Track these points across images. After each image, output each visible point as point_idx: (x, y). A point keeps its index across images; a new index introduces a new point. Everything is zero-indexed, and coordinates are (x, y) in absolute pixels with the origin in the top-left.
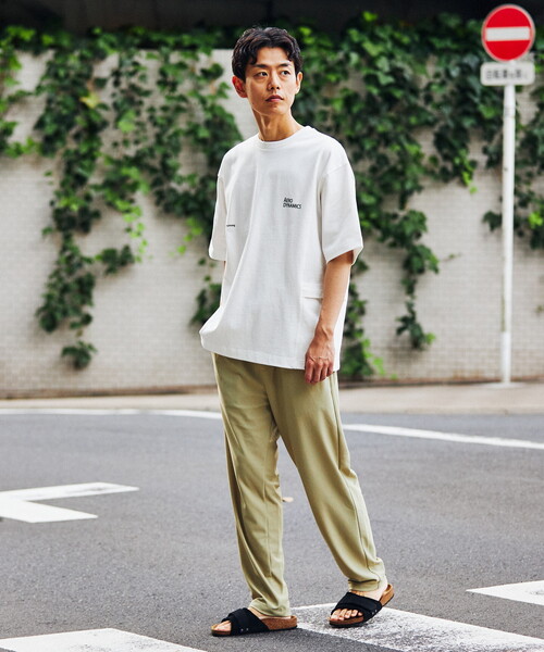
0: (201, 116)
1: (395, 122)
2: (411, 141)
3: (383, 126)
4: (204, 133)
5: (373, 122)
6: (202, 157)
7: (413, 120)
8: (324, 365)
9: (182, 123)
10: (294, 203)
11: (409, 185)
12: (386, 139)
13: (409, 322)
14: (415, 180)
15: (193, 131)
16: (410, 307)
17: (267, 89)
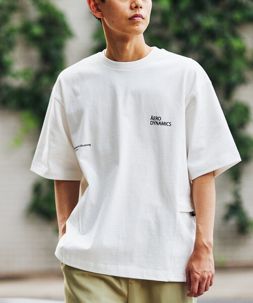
0: (34, 14)
1: (220, 17)
2: (235, 35)
3: (208, 22)
4: (37, 30)
5: (199, 18)
6: (35, 54)
7: (237, 16)
8: (209, 277)
9: (16, 21)
10: (163, 120)
11: (234, 78)
12: (211, 34)
13: (235, 209)
14: (239, 72)
15: (26, 29)
16: (236, 194)
17: (131, 8)
